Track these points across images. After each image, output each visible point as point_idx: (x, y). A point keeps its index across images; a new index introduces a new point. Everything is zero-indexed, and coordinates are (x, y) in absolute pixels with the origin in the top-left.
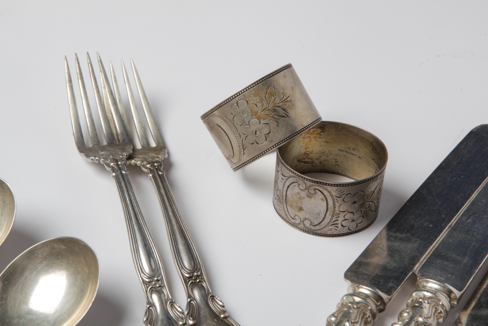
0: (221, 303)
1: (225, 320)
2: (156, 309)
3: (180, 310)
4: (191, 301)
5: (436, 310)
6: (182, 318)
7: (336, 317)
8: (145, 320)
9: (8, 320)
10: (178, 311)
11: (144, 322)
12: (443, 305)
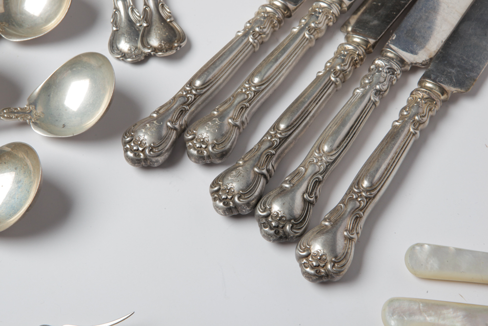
0: (168, 10)
1: (170, 24)
2: (120, 13)
3: (138, 14)
4: (146, 8)
5: (327, 17)
6: (139, 21)
7: (250, 23)
8: (112, 21)
9: (13, 15)
10: (137, 15)
11: (112, 23)
12: (333, 13)
